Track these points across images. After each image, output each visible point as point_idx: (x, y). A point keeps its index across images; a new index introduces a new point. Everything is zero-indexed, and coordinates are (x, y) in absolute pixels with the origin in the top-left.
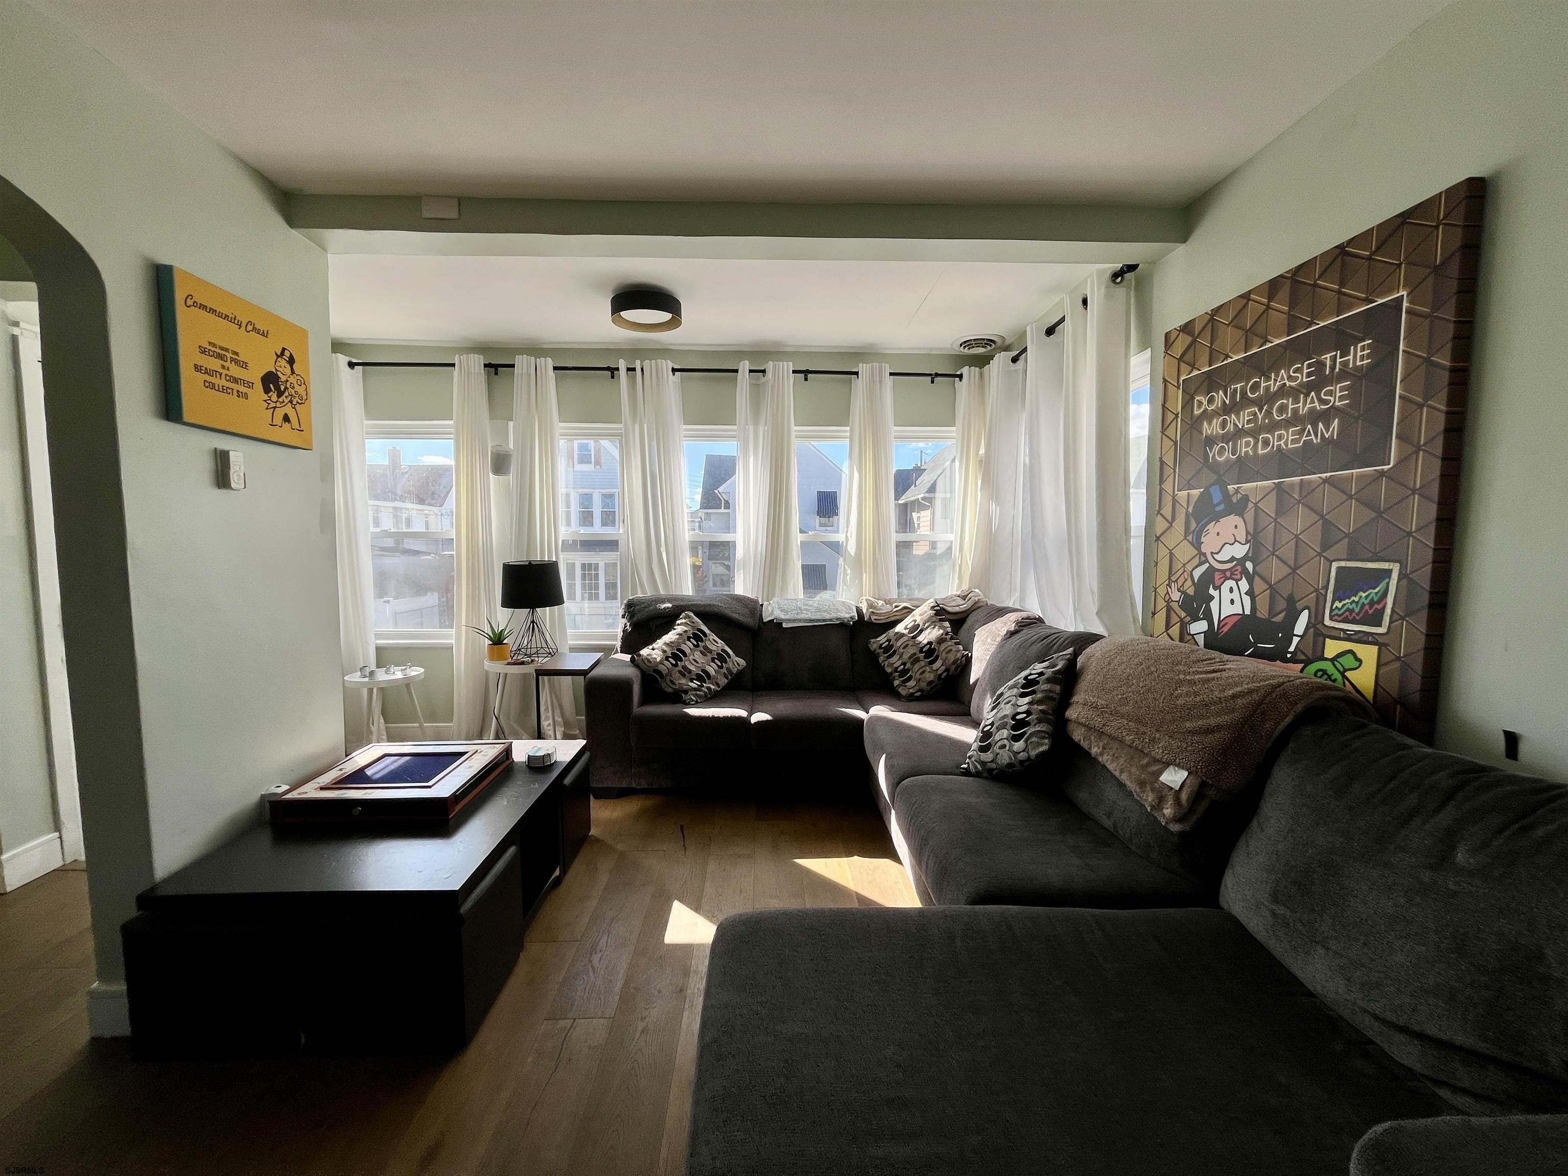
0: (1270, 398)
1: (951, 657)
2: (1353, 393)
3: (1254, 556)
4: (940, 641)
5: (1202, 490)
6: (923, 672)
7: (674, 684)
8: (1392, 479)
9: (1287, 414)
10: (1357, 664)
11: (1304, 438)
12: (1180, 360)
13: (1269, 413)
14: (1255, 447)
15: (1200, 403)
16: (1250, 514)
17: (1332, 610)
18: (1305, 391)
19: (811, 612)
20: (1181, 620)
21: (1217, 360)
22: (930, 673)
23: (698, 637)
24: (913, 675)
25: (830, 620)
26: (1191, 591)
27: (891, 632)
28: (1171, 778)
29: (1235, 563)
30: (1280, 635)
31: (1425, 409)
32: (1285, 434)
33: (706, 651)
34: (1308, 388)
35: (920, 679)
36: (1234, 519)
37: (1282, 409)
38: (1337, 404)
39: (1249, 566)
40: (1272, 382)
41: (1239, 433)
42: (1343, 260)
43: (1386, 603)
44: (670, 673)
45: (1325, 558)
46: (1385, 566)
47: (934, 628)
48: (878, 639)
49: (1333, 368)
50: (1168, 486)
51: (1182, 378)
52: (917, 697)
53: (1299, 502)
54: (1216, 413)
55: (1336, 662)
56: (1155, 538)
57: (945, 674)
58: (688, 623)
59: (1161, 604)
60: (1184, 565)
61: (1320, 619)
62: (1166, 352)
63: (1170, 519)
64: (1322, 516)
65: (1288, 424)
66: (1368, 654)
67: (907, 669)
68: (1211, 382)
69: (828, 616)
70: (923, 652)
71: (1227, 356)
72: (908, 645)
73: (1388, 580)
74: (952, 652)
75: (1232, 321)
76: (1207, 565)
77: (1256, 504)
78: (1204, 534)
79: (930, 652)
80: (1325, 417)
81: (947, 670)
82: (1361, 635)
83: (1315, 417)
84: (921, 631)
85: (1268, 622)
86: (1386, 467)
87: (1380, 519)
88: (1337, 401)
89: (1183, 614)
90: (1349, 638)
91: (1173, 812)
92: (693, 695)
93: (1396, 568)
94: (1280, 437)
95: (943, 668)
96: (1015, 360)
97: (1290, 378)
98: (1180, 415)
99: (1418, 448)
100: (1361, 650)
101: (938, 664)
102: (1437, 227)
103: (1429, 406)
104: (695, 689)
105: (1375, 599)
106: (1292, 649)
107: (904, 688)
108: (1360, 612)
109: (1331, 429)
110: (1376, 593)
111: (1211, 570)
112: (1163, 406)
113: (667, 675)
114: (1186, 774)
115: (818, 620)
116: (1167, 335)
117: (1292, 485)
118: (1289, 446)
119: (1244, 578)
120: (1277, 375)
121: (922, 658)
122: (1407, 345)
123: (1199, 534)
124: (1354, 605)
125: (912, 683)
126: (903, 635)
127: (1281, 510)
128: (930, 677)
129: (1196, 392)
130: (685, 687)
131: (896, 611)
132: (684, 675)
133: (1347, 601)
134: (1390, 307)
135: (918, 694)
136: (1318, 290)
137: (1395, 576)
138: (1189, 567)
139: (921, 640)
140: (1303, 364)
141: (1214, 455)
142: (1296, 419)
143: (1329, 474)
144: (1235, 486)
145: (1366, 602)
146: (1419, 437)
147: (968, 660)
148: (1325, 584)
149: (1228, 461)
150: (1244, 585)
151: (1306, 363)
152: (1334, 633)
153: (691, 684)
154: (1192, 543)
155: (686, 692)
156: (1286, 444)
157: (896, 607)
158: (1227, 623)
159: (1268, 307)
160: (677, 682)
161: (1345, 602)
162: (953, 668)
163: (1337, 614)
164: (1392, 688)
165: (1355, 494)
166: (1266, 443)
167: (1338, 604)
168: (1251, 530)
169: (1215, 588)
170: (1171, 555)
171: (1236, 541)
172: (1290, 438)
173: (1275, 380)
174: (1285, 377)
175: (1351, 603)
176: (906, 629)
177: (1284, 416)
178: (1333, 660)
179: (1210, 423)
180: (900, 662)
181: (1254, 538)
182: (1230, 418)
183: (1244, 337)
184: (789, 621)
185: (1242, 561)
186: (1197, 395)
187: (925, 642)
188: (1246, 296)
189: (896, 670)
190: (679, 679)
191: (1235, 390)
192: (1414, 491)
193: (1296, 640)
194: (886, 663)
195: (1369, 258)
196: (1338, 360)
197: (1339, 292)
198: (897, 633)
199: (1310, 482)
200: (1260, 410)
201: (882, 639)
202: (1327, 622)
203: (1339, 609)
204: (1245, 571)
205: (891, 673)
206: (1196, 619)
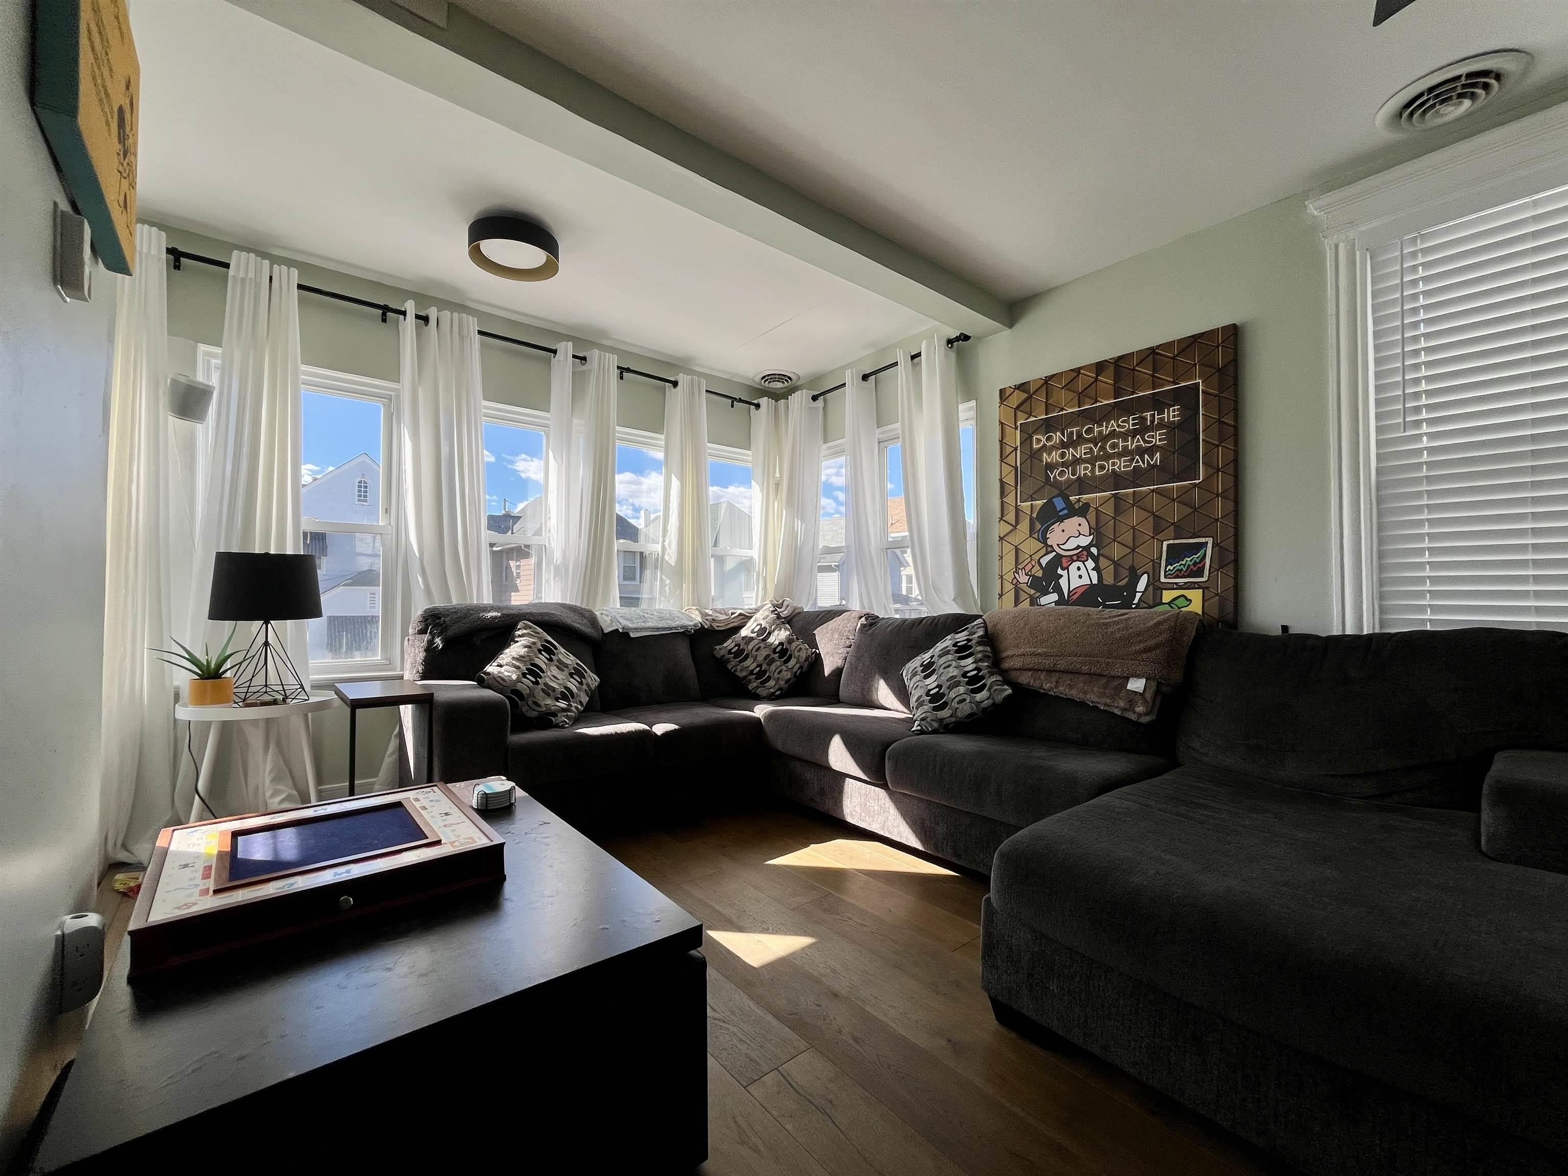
0: (1104, 439)
1: (803, 655)
2: (1170, 436)
3: (1096, 543)
4: (790, 641)
5: (1045, 501)
6: (781, 671)
7: (540, 706)
8: (1201, 489)
9: (1119, 449)
10: (1189, 602)
11: (1134, 464)
12: (1018, 408)
13: (1103, 448)
14: (1093, 470)
15: (1039, 441)
16: (1091, 515)
17: (1166, 572)
18: (1132, 435)
19: (656, 621)
20: (1031, 596)
21: (1053, 412)
22: (784, 673)
23: (548, 650)
24: (772, 675)
25: (676, 628)
26: (1040, 574)
27: (737, 637)
28: (1135, 686)
29: (1081, 549)
30: (1125, 594)
31: (1220, 448)
32: (1119, 462)
33: (562, 666)
34: (1134, 434)
35: (778, 678)
36: (1076, 520)
37: (1114, 446)
38: (1158, 443)
39: (1094, 550)
40: (1104, 428)
41: (1076, 461)
42: (1154, 358)
43: (1205, 563)
44: (532, 694)
45: (1157, 539)
46: (1203, 540)
47: (780, 630)
48: (725, 645)
49: (1152, 421)
50: (1010, 499)
51: (1018, 424)
52: (777, 696)
53: (1133, 505)
54: (1054, 447)
55: (1172, 605)
56: (998, 539)
57: (799, 672)
58: (532, 633)
59: (1008, 586)
60: (1031, 556)
61: (1157, 578)
62: (1001, 403)
63: (1014, 524)
64: (1153, 514)
65: (1120, 455)
66: (1196, 596)
67: (764, 670)
68: (1048, 426)
69: (674, 625)
70: (777, 653)
71: (1062, 409)
72: (760, 647)
73: (1204, 549)
74: (802, 651)
75: (1065, 386)
76: (1054, 553)
77: (1096, 509)
78: (1049, 532)
79: (783, 652)
80: (1151, 451)
81: (801, 667)
82: (1189, 584)
83: (1141, 452)
84: (770, 634)
85: (1114, 586)
86: (1197, 482)
87: (1196, 513)
88: (1158, 441)
89: (1033, 592)
90: (1180, 587)
91: (1145, 708)
92: (564, 716)
93: (1210, 541)
94: (1114, 464)
95: (798, 665)
96: (815, 398)
97: (1118, 426)
98: (1019, 448)
99: (1218, 470)
100: (1188, 593)
101: (793, 662)
102: (1218, 347)
103: (1222, 446)
104: (564, 710)
105: (1198, 561)
106: (1136, 601)
107: (763, 689)
108: (1187, 570)
109: (1155, 459)
110: (1198, 558)
111: (1059, 557)
112: (1001, 441)
113: (529, 695)
114: (1144, 681)
115: (665, 629)
116: (1002, 392)
117: (1127, 495)
118: (1122, 469)
119: (1089, 558)
120: (1108, 424)
121: (776, 659)
122: (1205, 410)
123: (1045, 533)
124: (1182, 566)
125: (771, 683)
126: (752, 639)
127: (1118, 511)
128: (787, 675)
129: (1035, 432)
130: (553, 708)
131: (733, 618)
132: (548, 695)
133: (1177, 564)
134: (1191, 388)
135: (778, 693)
136: (1135, 372)
137: (1210, 545)
138: (1036, 557)
139: (772, 642)
140: (1129, 418)
141: (1055, 476)
142: (1126, 452)
143: (1155, 487)
144: (1077, 497)
145: (1191, 564)
146: (1218, 464)
147: (818, 657)
148: (1159, 556)
149: (1068, 479)
150: (1090, 564)
151: (1131, 417)
152: (1170, 585)
153: (558, 704)
154: (1038, 540)
155: (554, 714)
156: (1119, 468)
157: (732, 614)
158: (1076, 593)
159: (1096, 380)
160: (542, 703)
161: (1175, 565)
162: (806, 664)
163: (1169, 574)
164: (1214, 612)
165: (1176, 498)
166: (1102, 468)
167: (1169, 567)
168: (1094, 525)
169: (1063, 569)
170: (1017, 550)
171: (1080, 534)
172: (1122, 464)
173: (1107, 427)
174: (1115, 425)
175: (1180, 565)
176: (753, 632)
177: (1116, 450)
178: (1169, 604)
179: (1049, 454)
180: (755, 665)
181: (1097, 531)
182: (1069, 451)
183: (1077, 397)
184: (636, 629)
185: (1087, 548)
186: (1037, 434)
187: (777, 642)
188: (1077, 371)
189: (751, 673)
190: (544, 699)
191: (1072, 433)
192: (1218, 495)
193: (1138, 595)
194: (739, 668)
195: (1173, 358)
196: (1156, 417)
197: (1153, 376)
198: (744, 638)
199: (1141, 492)
200: (1096, 446)
201: (729, 644)
202: (1163, 579)
203: (1172, 571)
204: (1091, 555)
205: (745, 677)
206: (1046, 593)
